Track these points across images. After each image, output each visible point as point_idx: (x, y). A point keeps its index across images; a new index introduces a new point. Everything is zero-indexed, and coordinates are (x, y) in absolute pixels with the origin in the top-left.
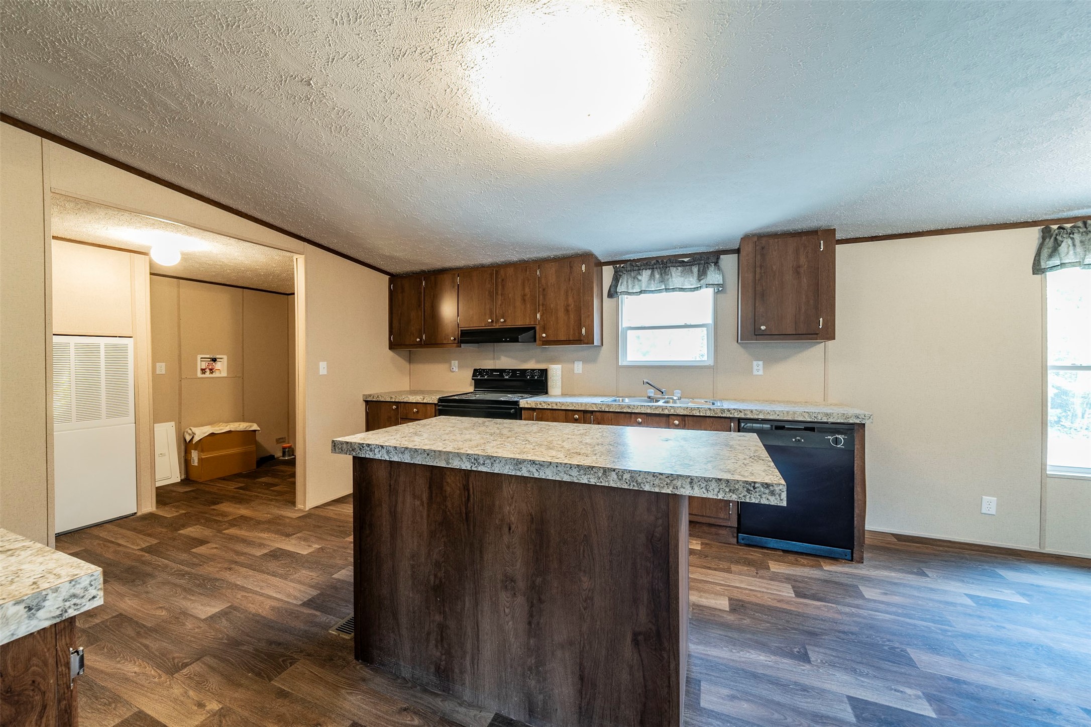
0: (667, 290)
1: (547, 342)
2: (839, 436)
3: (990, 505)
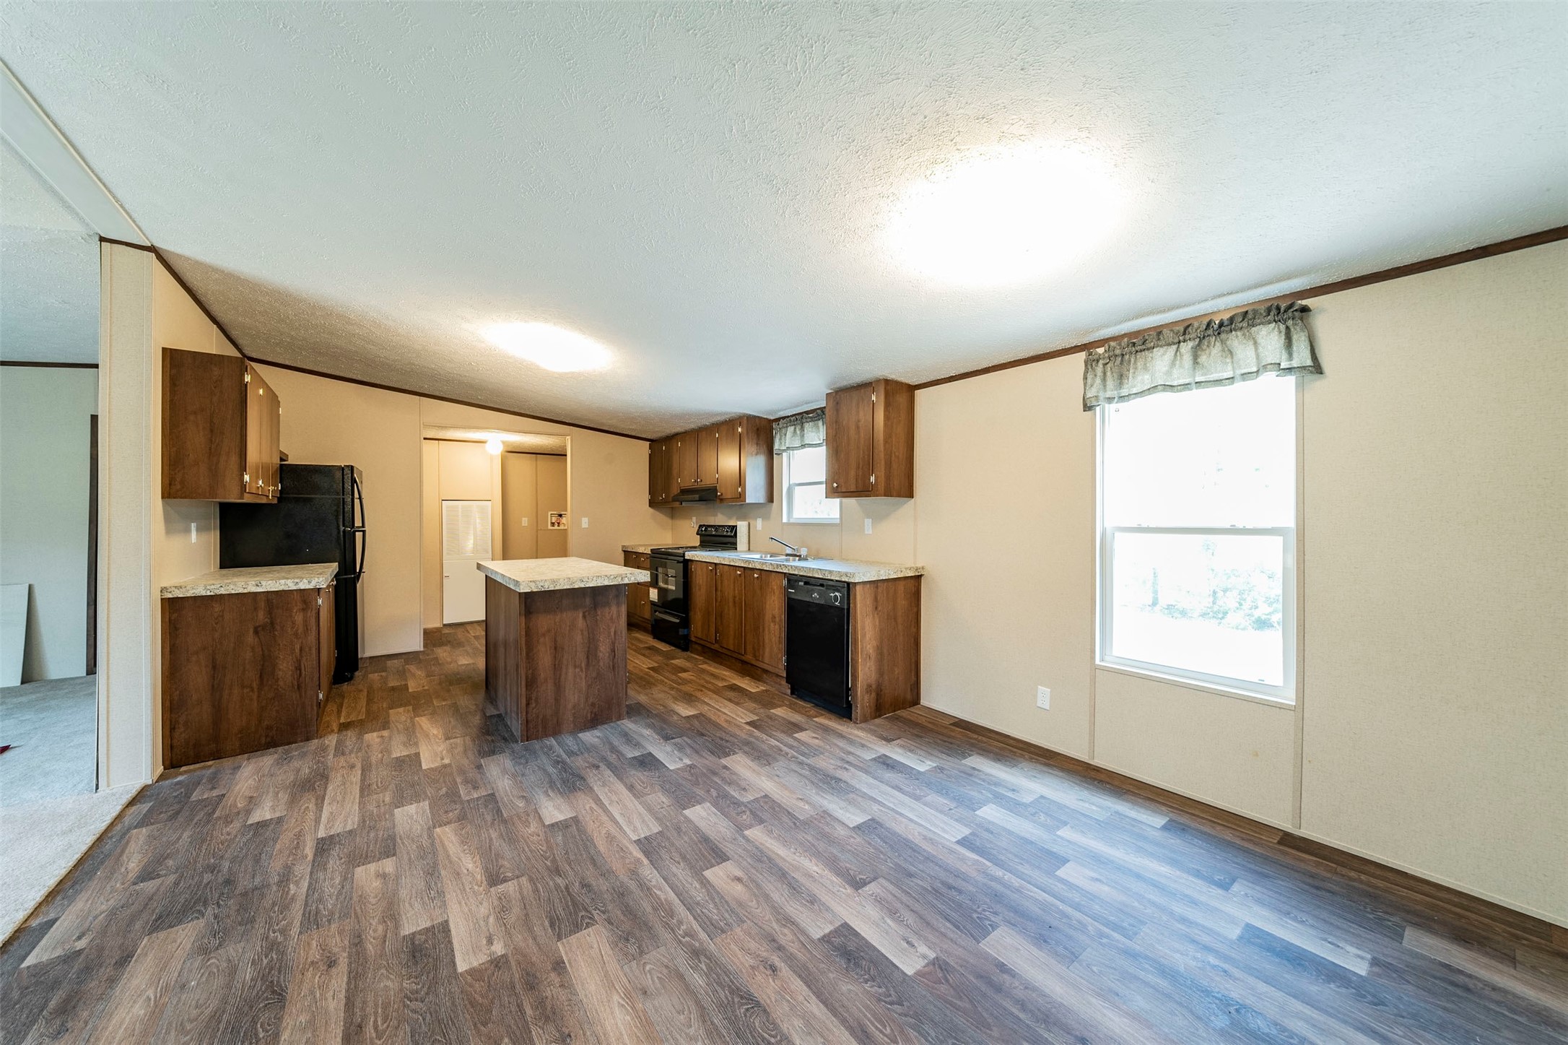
2: (838, 594)
3: (1044, 696)
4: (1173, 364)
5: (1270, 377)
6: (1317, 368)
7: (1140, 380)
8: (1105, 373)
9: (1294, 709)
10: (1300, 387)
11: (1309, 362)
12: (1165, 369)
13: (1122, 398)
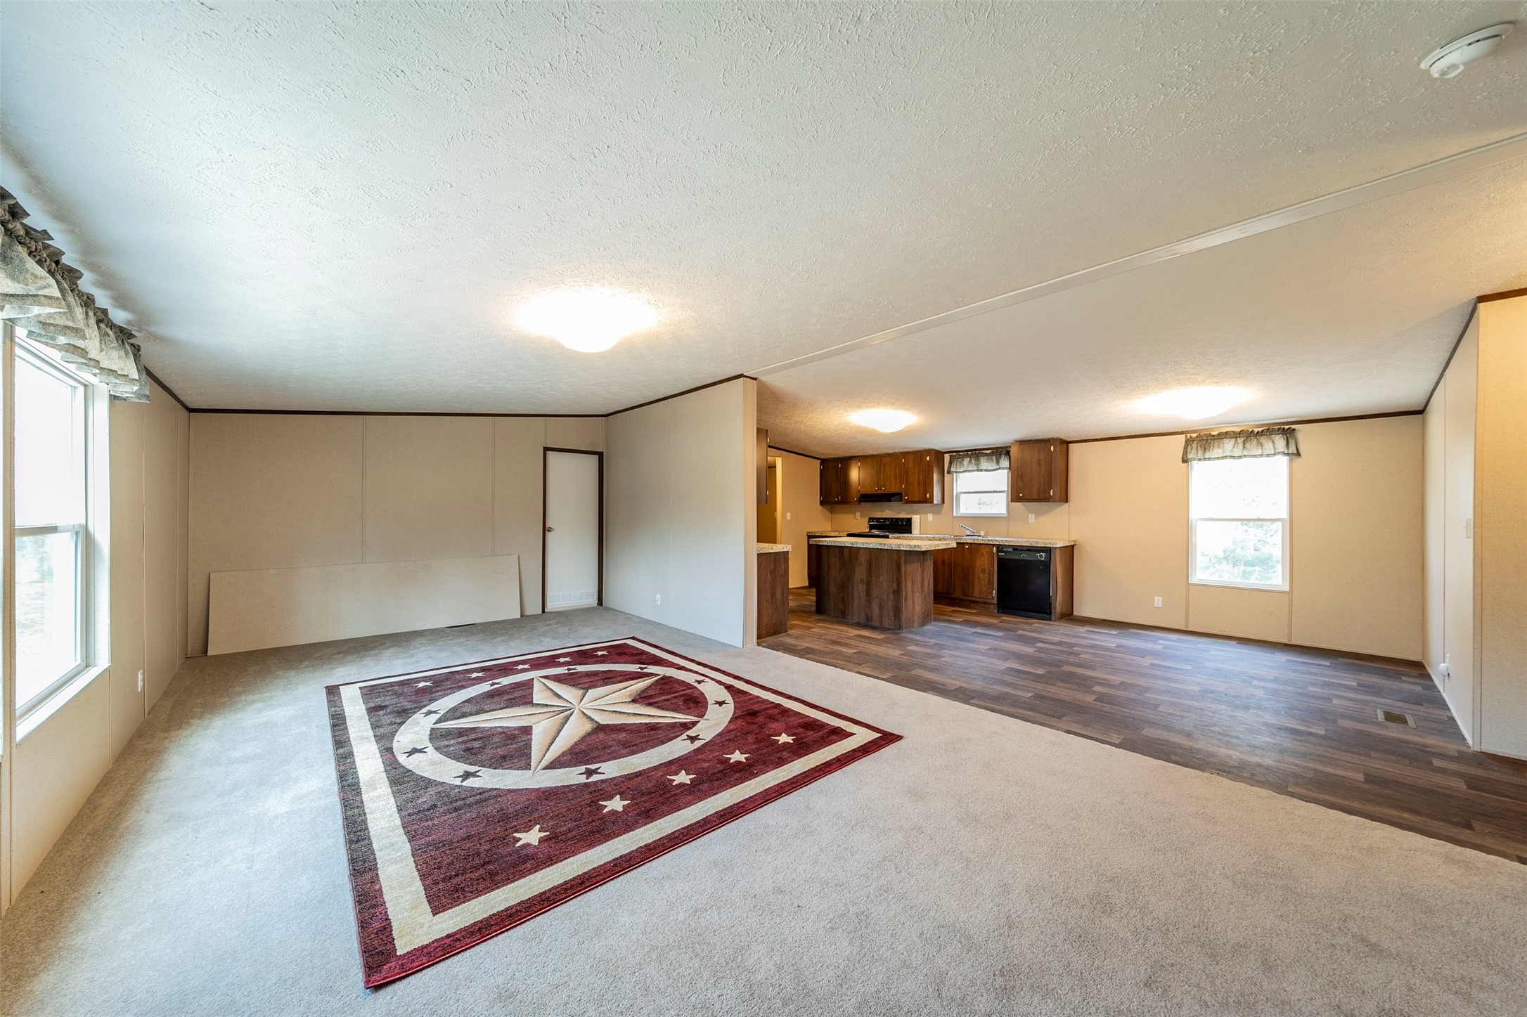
0: (978, 470)
1: (908, 502)
2: (1043, 554)
3: (1158, 601)
4: (1234, 447)
5: (1280, 457)
6: (1298, 454)
7: (1216, 452)
8: (1197, 447)
9: (1288, 593)
10: (1291, 461)
11: (1296, 452)
12: (1231, 449)
13: (1205, 459)
